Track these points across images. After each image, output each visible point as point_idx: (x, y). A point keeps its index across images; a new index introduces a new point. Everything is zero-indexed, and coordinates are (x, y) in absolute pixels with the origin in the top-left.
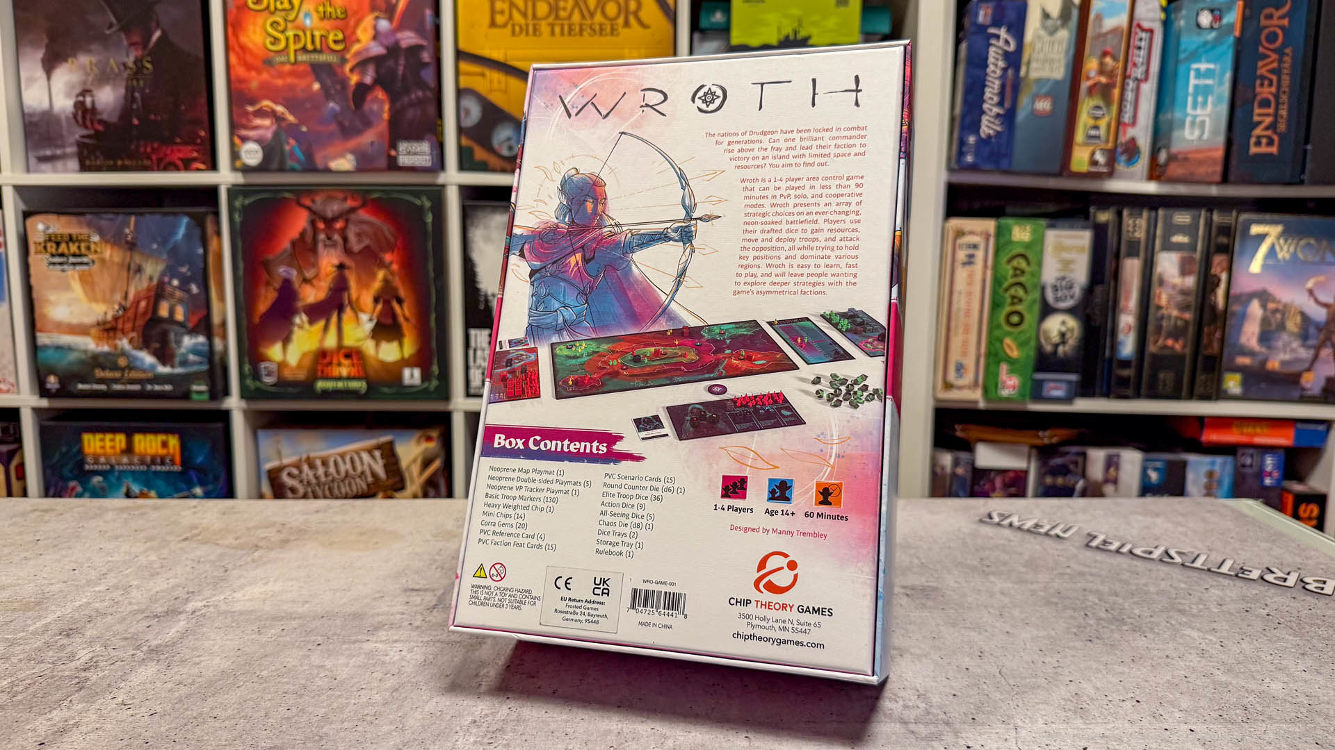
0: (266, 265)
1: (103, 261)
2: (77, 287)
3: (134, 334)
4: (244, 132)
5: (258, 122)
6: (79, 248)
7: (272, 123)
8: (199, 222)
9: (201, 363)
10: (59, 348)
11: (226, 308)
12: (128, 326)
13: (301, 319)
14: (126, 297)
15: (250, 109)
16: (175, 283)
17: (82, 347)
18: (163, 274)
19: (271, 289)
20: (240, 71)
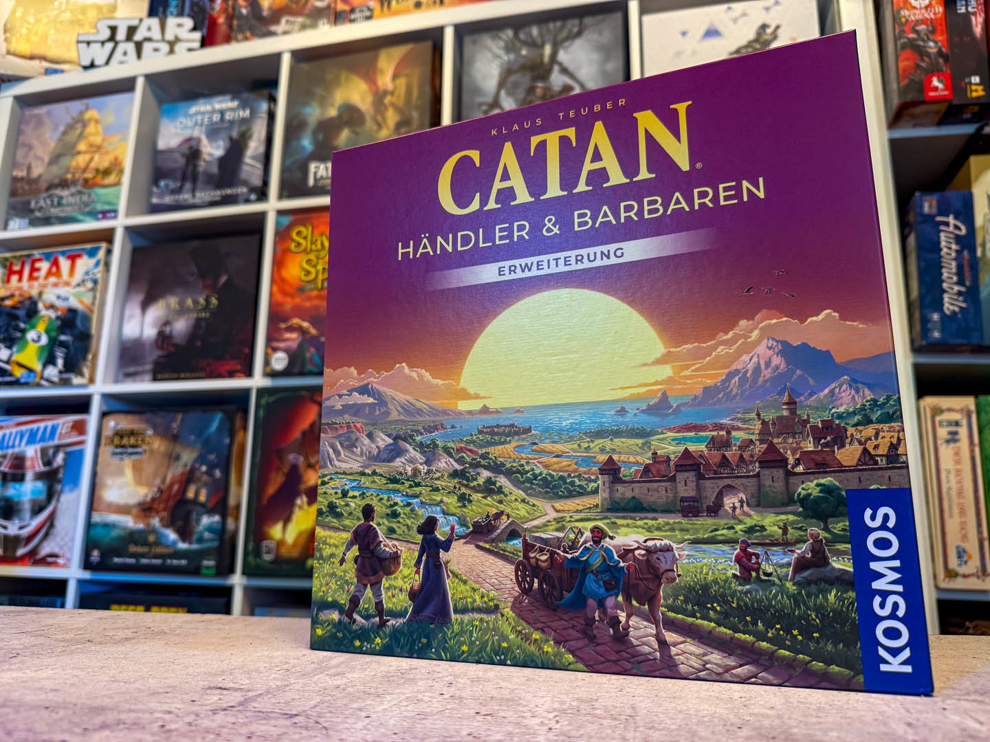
0: (280, 454)
1: (152, 451)
2: (129, 472)
3: (164, 514)
4: (276, 344)
5: (288, 335)
6: (137, 440)
8: (230, 418)
9: (212, 540)
10: (106, 525)
11: (241, 494)
12: (162, 506)
13: (301, 501)
14: (163, 481)
15: (283, 326)
16: (204, 468)
17: (124, 525)
18: (196, 461)
19: (281, 473)
20: (279, 297)
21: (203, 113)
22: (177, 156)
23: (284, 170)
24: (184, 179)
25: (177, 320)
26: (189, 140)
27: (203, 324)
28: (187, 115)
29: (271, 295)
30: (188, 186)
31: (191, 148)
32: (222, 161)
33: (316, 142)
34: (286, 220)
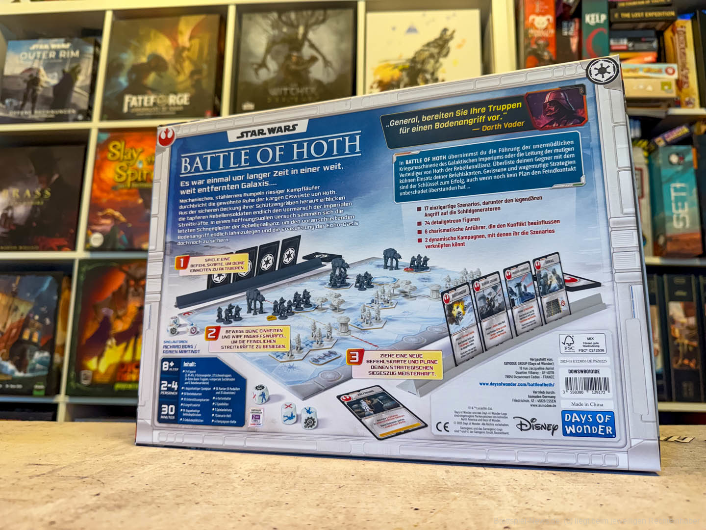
0: (96, 308)
3: (5, 351)
4: (95, 228)
5: (104, 221)
7: (112, 222)
8: (58, 281)
9: (43, 370)
11: (66, 336)
13: (111, 342)
14: (4, 327)
15: (100, 214)
16: (37, 317)
18: (30, 312)
19: (96, 322)
20: (98, 193)
21: (42, 50)
22: (21, 81)
23: (105, 99)
24: (25, 99)
25: (17, 206)
26: (30, 69)
27: (38, 210)
28: (28, 51)
29: (92, 191)
30: (28, 105)
31: (31, 76)
32: (56, 88)
33: (130, 80)
34: (105, 136)
